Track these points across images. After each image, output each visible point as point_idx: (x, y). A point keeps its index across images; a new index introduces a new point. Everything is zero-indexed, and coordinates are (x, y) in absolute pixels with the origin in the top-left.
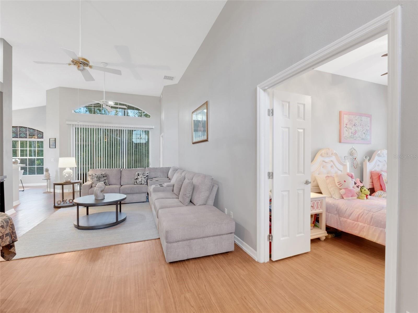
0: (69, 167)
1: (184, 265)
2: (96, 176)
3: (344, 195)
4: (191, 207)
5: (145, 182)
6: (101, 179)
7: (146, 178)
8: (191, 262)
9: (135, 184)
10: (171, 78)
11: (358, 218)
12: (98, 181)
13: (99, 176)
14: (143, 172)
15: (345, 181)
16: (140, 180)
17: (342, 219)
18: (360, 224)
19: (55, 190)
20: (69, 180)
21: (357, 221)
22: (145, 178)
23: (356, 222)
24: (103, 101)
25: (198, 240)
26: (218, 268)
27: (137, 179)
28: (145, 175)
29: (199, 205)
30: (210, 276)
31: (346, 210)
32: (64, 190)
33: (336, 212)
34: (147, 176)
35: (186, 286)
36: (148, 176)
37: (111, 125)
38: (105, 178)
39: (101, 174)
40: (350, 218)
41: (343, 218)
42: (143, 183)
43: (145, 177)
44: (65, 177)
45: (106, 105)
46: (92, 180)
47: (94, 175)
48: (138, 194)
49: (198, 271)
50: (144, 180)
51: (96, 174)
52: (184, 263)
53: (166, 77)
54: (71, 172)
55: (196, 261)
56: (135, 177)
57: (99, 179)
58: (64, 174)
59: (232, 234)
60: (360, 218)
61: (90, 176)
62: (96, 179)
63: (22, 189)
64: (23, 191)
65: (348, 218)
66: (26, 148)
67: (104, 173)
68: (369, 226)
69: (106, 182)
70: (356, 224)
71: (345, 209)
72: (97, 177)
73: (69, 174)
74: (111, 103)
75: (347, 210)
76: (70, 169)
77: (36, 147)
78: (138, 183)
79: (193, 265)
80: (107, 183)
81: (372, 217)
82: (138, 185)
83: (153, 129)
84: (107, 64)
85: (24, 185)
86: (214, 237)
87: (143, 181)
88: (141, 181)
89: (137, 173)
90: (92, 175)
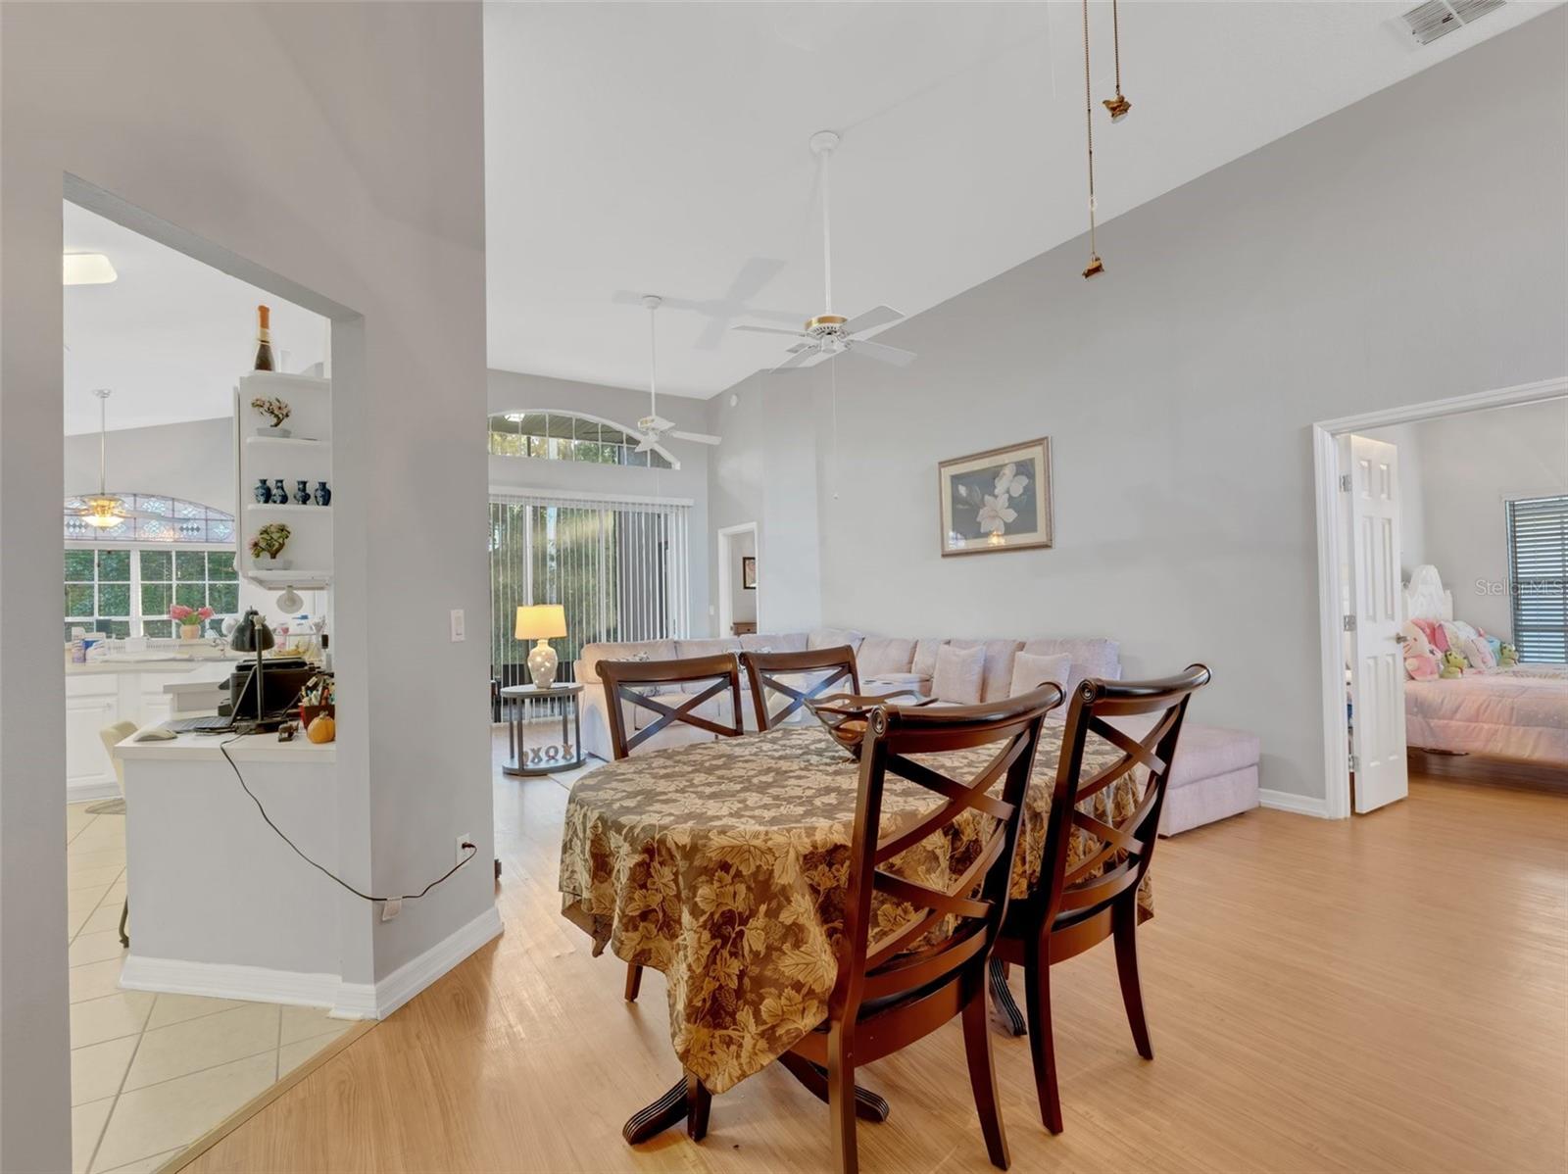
3: (1416, 670)
11: (1478, 715)
15: (1415, 640)
17: (1434, 722)
18: (1486, 726)
21: (1477, 722)
23: (1473, 725)
31: (1442, 702)
33: (1415, 710)
40: (1458, 716)
41: (1436, 721)
60: (1484, 714)
65: (1451, 719)
68: (1507, 727)
70: (1475, 728)
71: (1440, 701)
75: (1446, 702)
81: (1512, 709)
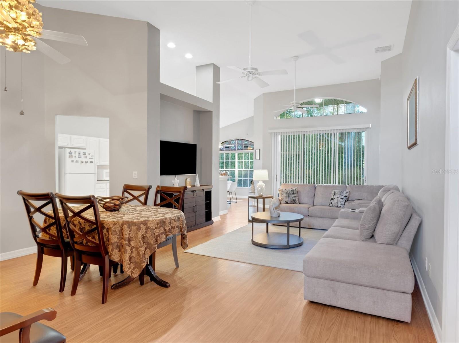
0: (261, 180)
1: (323, 310)
2: (286, 191)
4: (370, 244)
5: (342, 204)
6: (290, 195)
7: (345, 199)
8: (336, 311)
9: (330, 206)
10: (388, 48)
12: (287, 197)
13: (289, 192)
14: (340, 191)
16: (335, 201)
19: (259, 204)
20: (261, 194)
22: (342, 199)
24: (293, 103)
25: (346, 284)
26: (364, 331)
27: (332, 199)
28: (343, 195)
29: (380, 243)
30: (343, 334)
32: (265, 205)
34: (345, 197)
35: (306, 329)
36: (347, 196)
37: (316, 129)
38: (295, 195)
39: (291, 189)
42: (339, 205)
43: (342, 197)
44: (258, 190)
45: (297, 107)
46: (281, 196)
47: (284, 190)
48: (330, 219)
49: (334, 323)
50: (341, 202)
51: (285, 190)
52: (326, 308)
53: (379, 50)
54: (263, 186)
55: (342, 313)
56: (330, 197)
57: (288, 195)
58: (258, 187)
59: (406, 295)
61: (280, 191)
62: (285, 195)
63: (236, 201)
64: (236, 202)
66: (242, 160)
67: (294, 189)
69: (295, 200)
72: (286, 193)
73: (261, 187)
74: (318, 100)
76: (264, 182)
77: (249, 159)
78: (333, 205)
79: (335, 315)
80: (297, 201)
82: (334, 208)
83: (369, 128)
84: (298, 57)
85: (238, 197)
86: (372, 289)
87: (339, 203)
88: (337, 203)
89: (333, 192)
90: (282, 189)
